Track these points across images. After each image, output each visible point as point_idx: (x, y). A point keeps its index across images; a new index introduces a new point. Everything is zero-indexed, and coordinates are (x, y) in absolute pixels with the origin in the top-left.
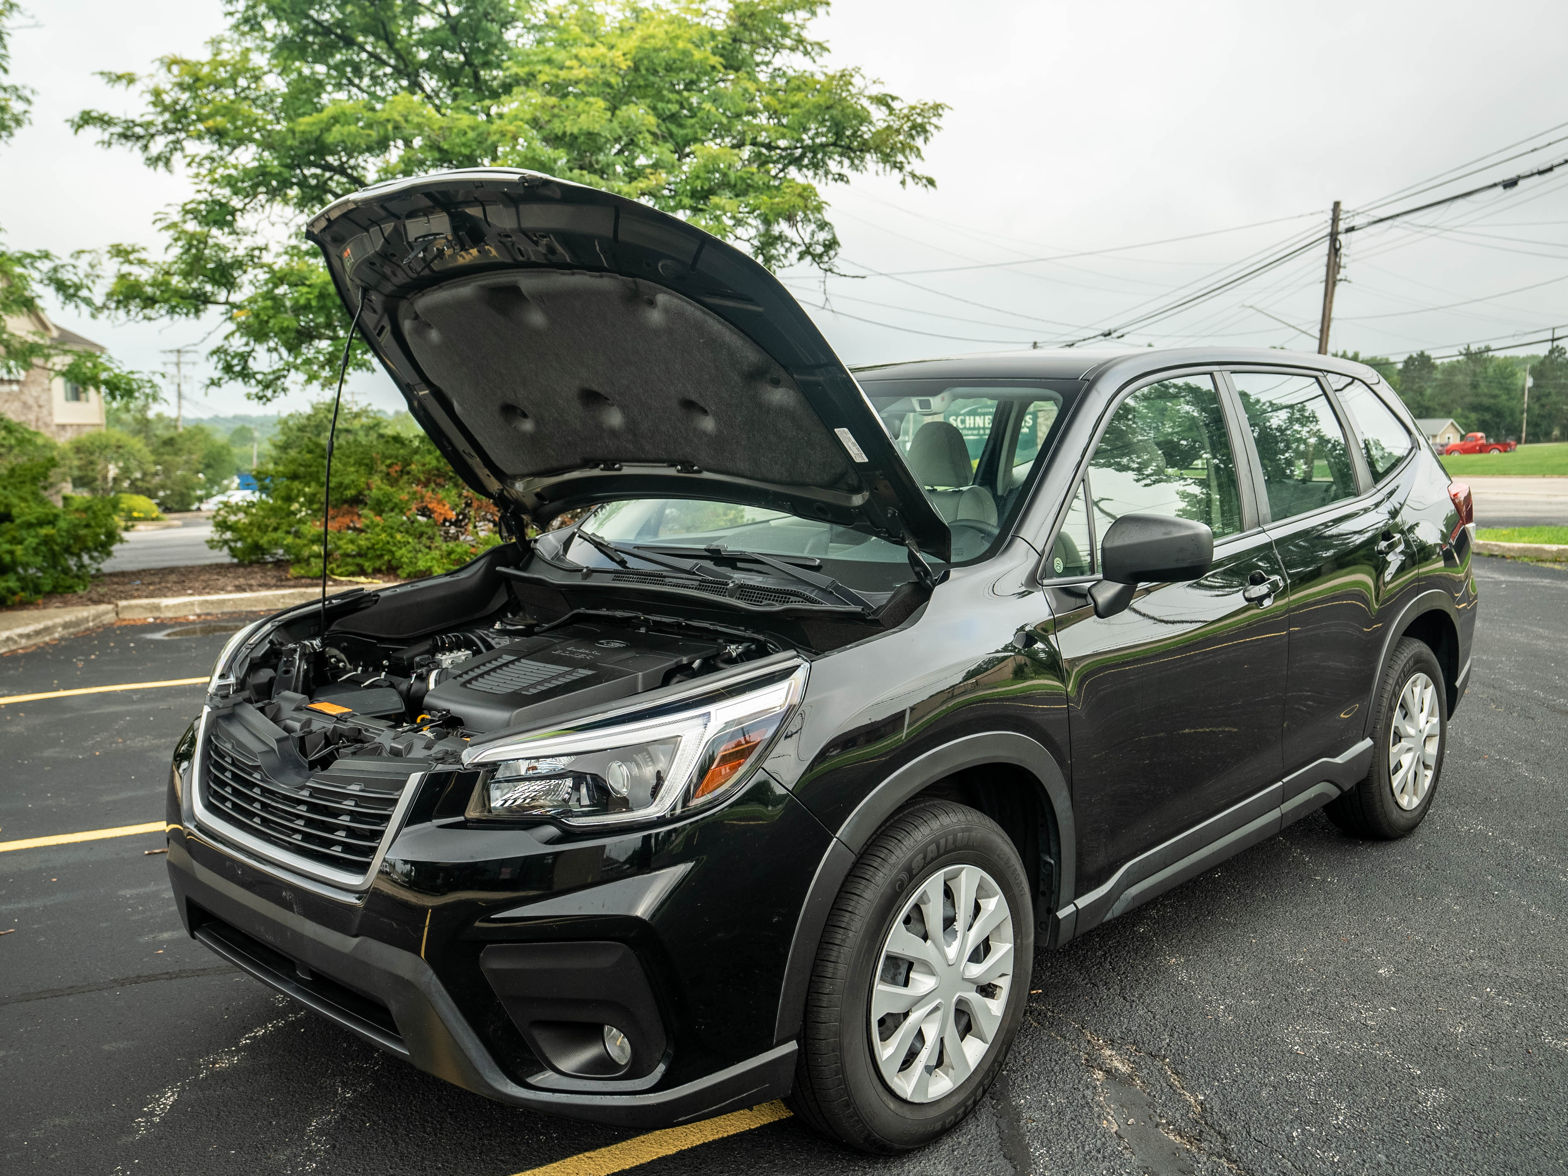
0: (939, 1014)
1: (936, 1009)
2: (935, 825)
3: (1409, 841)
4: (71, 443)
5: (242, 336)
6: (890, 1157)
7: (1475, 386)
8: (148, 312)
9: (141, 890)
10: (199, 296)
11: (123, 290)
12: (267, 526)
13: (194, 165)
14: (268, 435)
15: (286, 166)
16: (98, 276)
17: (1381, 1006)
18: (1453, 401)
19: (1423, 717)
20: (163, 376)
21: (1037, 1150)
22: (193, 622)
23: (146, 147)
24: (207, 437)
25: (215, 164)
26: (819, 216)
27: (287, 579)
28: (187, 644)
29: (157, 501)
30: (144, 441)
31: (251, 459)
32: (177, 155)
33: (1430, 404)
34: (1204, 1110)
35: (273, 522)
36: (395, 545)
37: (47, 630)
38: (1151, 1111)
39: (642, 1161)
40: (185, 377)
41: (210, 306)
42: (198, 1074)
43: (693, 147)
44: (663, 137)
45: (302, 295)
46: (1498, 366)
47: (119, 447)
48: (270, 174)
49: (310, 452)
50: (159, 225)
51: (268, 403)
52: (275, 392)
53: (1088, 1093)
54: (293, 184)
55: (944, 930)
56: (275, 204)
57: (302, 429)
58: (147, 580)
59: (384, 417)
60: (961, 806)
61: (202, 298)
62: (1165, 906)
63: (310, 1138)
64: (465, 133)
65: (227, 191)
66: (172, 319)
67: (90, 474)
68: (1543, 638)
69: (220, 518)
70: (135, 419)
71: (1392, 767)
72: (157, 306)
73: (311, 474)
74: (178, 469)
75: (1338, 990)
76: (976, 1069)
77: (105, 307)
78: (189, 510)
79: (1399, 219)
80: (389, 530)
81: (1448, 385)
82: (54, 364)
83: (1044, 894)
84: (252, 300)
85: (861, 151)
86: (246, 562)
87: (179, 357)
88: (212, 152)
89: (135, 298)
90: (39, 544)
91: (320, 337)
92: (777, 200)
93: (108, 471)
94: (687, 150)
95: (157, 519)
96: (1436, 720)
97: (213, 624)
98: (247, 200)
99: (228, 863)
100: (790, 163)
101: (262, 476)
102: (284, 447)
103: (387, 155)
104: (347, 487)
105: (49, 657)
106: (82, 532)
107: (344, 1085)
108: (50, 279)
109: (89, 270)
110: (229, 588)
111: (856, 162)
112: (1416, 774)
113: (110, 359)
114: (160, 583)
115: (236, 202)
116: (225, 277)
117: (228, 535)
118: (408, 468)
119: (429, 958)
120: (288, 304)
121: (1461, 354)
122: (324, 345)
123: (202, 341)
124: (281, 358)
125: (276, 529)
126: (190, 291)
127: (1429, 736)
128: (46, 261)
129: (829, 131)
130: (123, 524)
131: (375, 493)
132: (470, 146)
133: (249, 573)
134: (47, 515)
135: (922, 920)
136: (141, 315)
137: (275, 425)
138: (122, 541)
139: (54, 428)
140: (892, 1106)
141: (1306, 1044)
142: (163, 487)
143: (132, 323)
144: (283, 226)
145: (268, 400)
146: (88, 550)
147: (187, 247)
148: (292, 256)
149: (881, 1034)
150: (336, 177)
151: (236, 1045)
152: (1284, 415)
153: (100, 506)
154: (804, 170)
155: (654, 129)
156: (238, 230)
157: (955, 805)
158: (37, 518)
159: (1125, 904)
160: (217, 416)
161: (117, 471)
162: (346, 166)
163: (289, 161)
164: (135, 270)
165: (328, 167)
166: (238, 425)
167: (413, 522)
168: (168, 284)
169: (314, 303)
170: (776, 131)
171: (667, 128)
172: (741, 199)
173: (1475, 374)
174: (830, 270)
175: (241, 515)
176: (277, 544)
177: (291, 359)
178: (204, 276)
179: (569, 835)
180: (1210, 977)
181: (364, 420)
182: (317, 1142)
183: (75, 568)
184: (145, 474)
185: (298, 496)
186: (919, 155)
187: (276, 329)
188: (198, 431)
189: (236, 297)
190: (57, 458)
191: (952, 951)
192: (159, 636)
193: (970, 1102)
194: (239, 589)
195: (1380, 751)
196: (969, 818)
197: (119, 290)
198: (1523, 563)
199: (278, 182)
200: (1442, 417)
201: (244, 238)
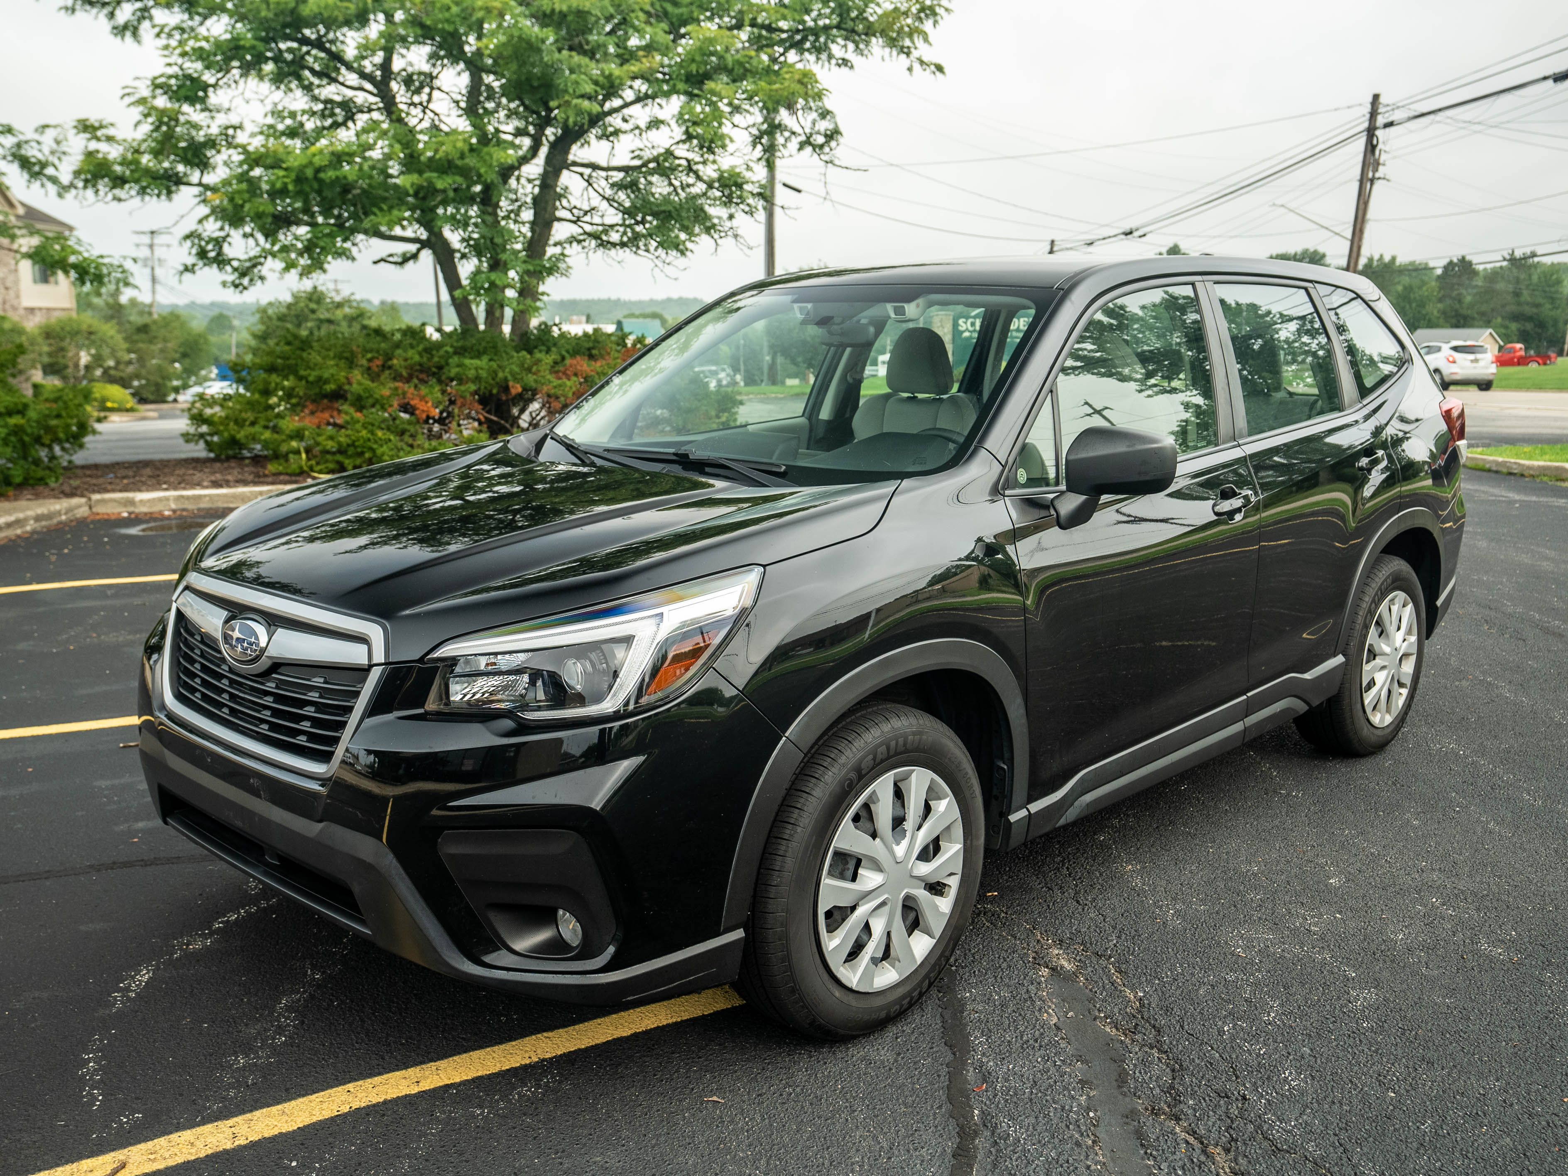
0: (886, 909)
1: (883, 904)
2: (886, 727)
3: (1379, 758)
4: (40, 328)
5: (216, 220)
6: (836, 1042)
7: (1517, 294)
8: (117, 192)
9: (116, 782)
10: (170, 176)
11: (91, 168)
12: (245, 420)
13: (163, 35)
14: (247, 324)
15: (262, 39)
16: (64, 153)
17: (1327, 913)
18: (1493, 310)
19: (1399, 636)
20: (135, 260)
21: (978, 1039)
22: (169, 518)
23: (112, 15)
24: (183, 325)
25: (186, 36)
26: (820, 104)
27: (265, 476)
28: (161, 540)
29: (131, 391)
30: (117, 327)
31: (230, 348)
32: (146, 24)
33: (1469, 312)
34: (1142, 1005)
35: (250, 416)
36: (376, 442)
37: (18, 523)
38: (1091, 1006)
39: (598, 1042)
40: (159, 260)
41: (183, 188)
42: (172, 954)
43: (689, 28)
44: (657, 16)
45: (278, 178)
46: (1544, 272)
47: (91, 333)
48: (243, 47)
49: (288, 343)
50: (128, 100)
51: (245, 292)
52: (251, 280)
53: (1032, 988)
54: (268, 59)
55: (893, 829)
56: (250, 78)
57: (282, 318)
58: (122, 472)
59: (368, 307)
60: (914, 710)
61: (174, 179)
62: (1128, 816)
63: (280, 1014)
64: (448, 9)
65: (199, 65)
66: (143, 200)
67: (61, 361)
68: (1547, 559)
69: (195, 411)
70: (107, 304)
71: (1364, 684)
72: (127, 186)
73: (289, 367)
74: (153, 358)
75: (1287, 898)
76: (922, 963)
77: (72, 186)
78: (165, 402)
79: (1441, 114)
80: (370, 427)
81: (1488, 293)
82: (20, 246)
83: (996, 798)
84: (226, 183)
85: (866, 34)
86: (223, 457)
87: (152, 239)
88: (183, 21)
89: (103, 177)
90: (8, 434)
91: (298, 223)
92: (777, 86)
93: (79, 359)
94: (683, 31)
95: (131, 410)
96: (1413, 639)
97: (189, 520)
98: (220, 75)
99: (197, 752)
100: (791, 46)
101: (239, 368)
102: (263, 337)
103: (367, 29)
104: (327, 382)
105: (21, 550)
106: (54, 422)
107: (314, 967)
108: (14, 155)
109: (55, 146)
110: (205, 484)
111: (862, 46)
112: (1389, 691)
113: (79, 242)
114: (134, 477)
115: (209, 77)
116: (198, 157)
117: (204, 429)
118: (390, 363)
119: (391, 844)
120: (265, 187)
121: (1505, 259)
122: (302, 231)
123: (175, 225)
124: (257, 245)
125: (253, 424)
126: (162, 171)
127: (1406, 655)
128: (9, 136)
129: (832, 12)
130: (96, 414)
131: (355, 388)
132: (454, 23)
133: (226, 469)
134: (16, 404)
135: (871, 818)
136: (110, 196)
137: (253, 314)
138: (94, 432)
139: (22, 312)
140: (837, 994)
141: (1246, 948)
142: (138, 376)
143: (100, 204)
144: (259, 103)
145: (245, 288)
146: (59, 441)
147: (157, 123)
148: (268, 136)
149: (828, 926)
150: (314, 52)
151: (210, 928)
152: (1293, 326)
153: (71, 396)
154: (806, 54)
155: (648, 8)
156: (211, 107)
157: (907, 709)
158: (6, 408)
159: (1078, 811)
160: (193, 303)
161: (89, 358)
162: (324, 39)
163: (263, 34)
164: (103, 147)
165: (305, 41)
166: (216, 312)
167: (394, 419)
168: (137, 162)
169: (291, 187)
170: (777, 12)
171: (662, 7)
172: (738, 84)
173: (1518, 281)
174: (831, 162)
175: (217, 409)
176: (254, 438)
177: (268, 246)
178: (176, 155)
179: (524, 728)
180: (1164, 883)
181: (347, 310)
182: (287, 1018)
183: (46, 460)
184: (118, 363)
185: (276, 389)
186: (926, 40)
187: (252, 214)
188: (173, 318)
189: (210, 179)
190: (26, 344)
191: (900, 850)
192: (134, 531)
193: (916, 994)
194: (216, 484)
195: (1352, 668)
196: (921, 722)
197: (86, 168)
198: (1542, 482)
199: (252, 56)
200: (1481, 327)
201: (217, 115)
